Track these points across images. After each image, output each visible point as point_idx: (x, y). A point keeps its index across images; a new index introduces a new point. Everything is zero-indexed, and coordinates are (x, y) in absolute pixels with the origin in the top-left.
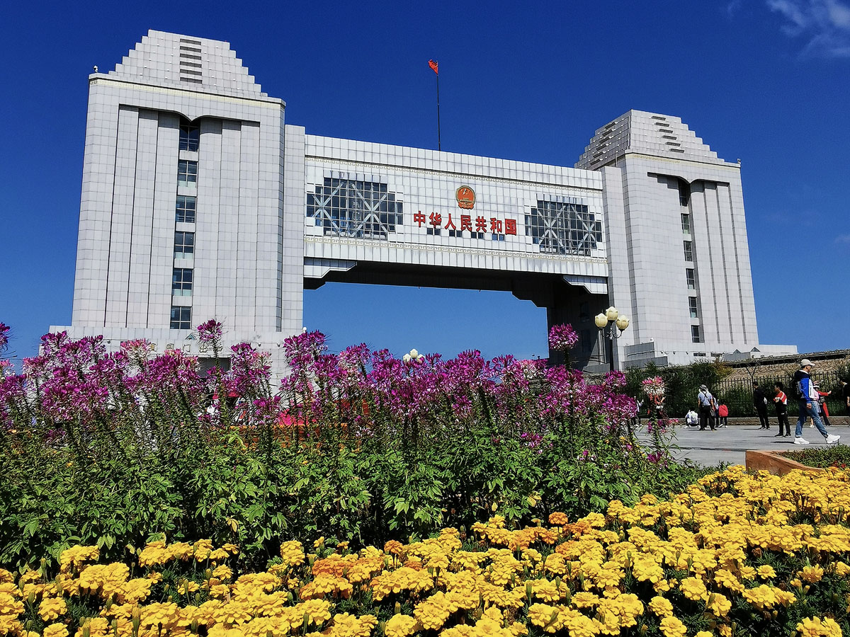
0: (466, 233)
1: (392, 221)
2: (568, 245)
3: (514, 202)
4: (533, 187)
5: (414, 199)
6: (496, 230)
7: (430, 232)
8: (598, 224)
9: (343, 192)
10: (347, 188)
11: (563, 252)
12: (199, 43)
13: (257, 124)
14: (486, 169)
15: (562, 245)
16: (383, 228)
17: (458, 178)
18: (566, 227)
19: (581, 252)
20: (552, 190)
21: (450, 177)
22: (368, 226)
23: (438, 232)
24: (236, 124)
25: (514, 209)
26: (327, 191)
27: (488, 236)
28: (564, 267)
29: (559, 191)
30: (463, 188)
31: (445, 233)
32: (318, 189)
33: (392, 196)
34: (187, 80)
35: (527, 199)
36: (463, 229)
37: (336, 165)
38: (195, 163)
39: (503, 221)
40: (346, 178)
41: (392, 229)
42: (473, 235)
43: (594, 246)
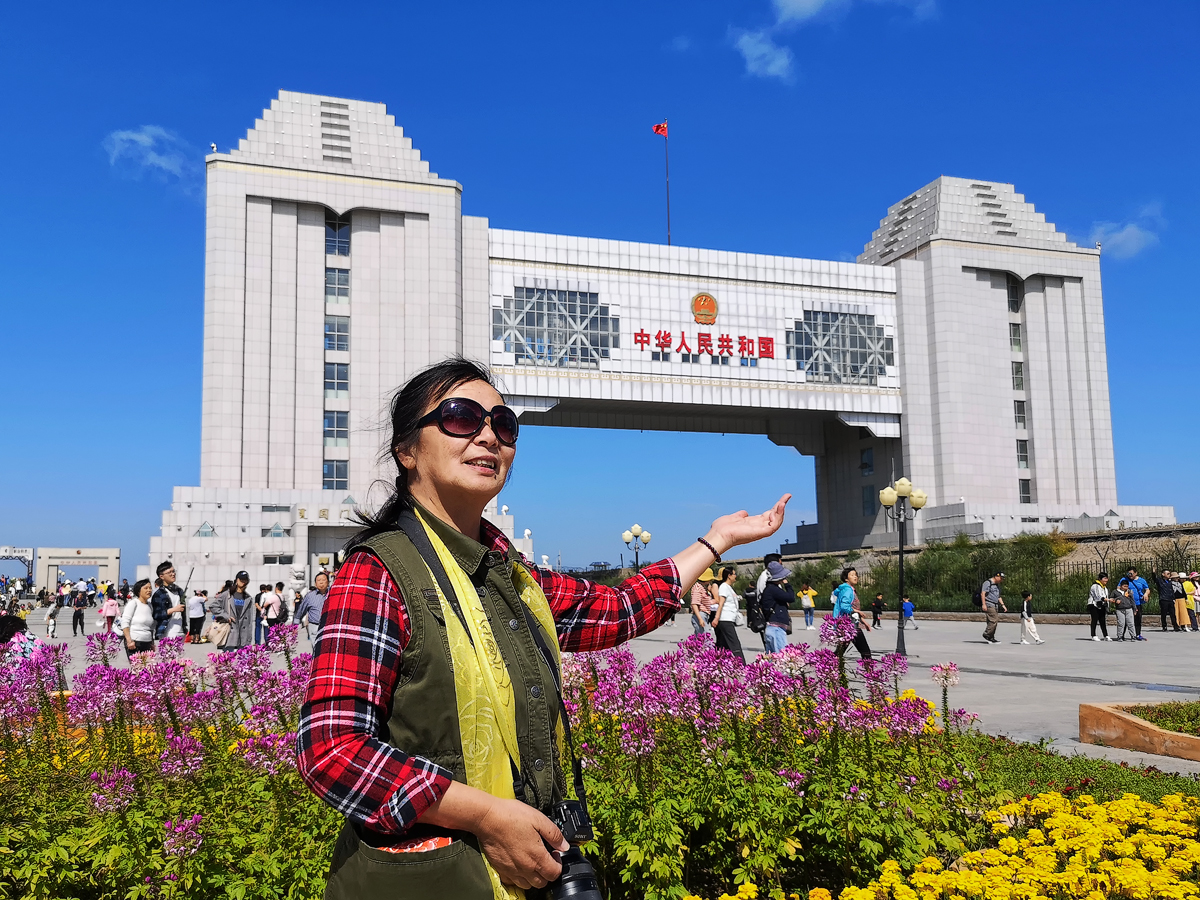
0: (705, 358)
1: (605, 343)
2: (845, 371)
3: (770, 313)
4: (797, 291)
5: (635, 313)
6: (746, 354)
7: (655, 356)
8: (890, 341)
9: (540, 305)
10: (545, 300)
11: (839, 380)
12: (346, 107)
13: (425, 216)
14: (732, 268)
15: (837, 371)
16: (594, 353)
17: (694, 282)
18: (844, 345)
19: (864, 380)
20: (825, 295)
21: (684, 281)
22: (573, 351)
23: (666, 357)
24: (398, 217)
25: (770, 324)
26: (520, 305)
27: (735, 361)
28: (839, 402)
29: (834, 296)
30: (700, 296)
31: (676, 357)
32: (507, 302)
33: (604, 310)
34: (333, 158)
35: (788, 310)
36: (701, 352)
37: (530, 269)
38: (346, 271)
39: (756, 340)
40: (543, 286)
41: (605, 354)
42: (715, 360)
43: (882, 371)
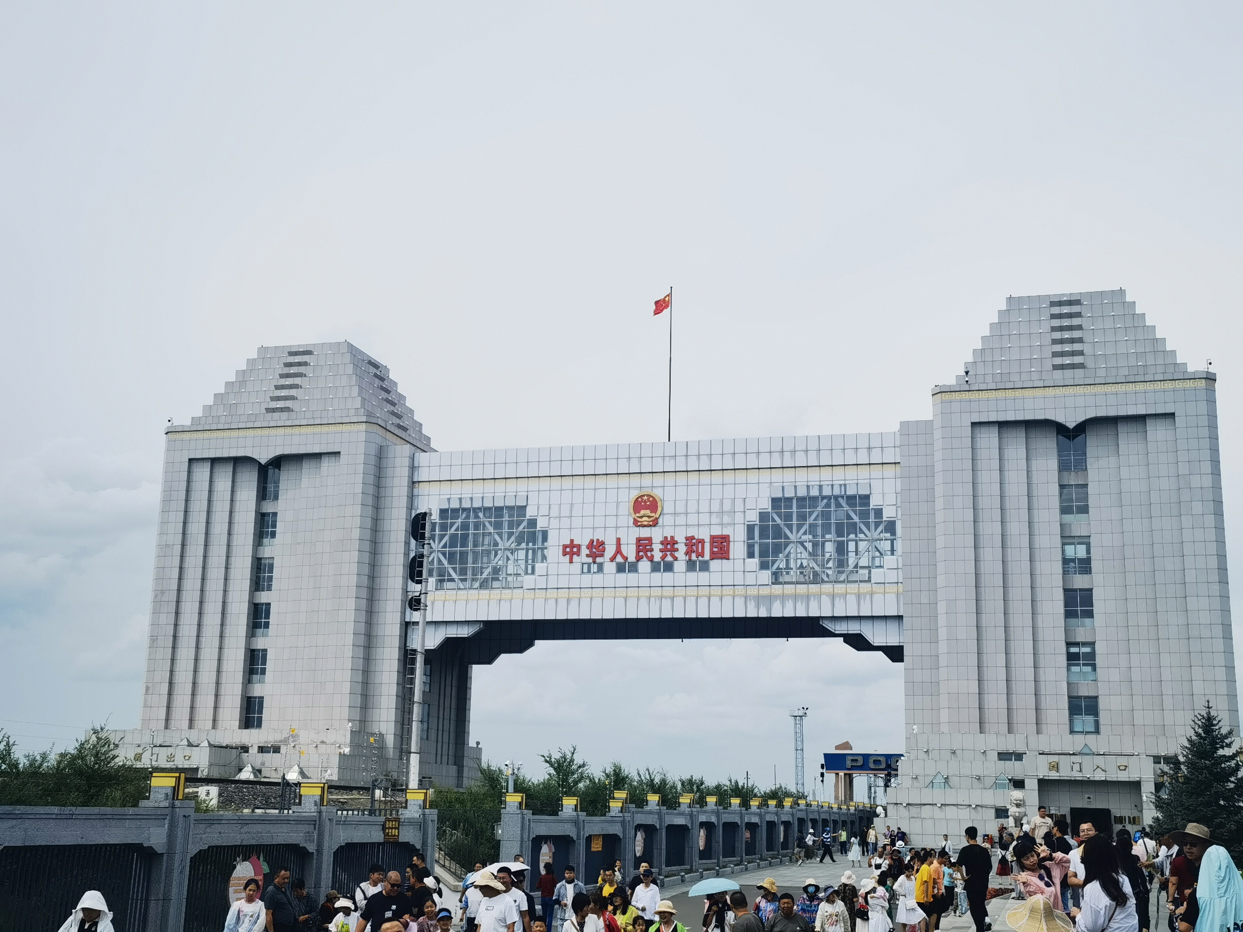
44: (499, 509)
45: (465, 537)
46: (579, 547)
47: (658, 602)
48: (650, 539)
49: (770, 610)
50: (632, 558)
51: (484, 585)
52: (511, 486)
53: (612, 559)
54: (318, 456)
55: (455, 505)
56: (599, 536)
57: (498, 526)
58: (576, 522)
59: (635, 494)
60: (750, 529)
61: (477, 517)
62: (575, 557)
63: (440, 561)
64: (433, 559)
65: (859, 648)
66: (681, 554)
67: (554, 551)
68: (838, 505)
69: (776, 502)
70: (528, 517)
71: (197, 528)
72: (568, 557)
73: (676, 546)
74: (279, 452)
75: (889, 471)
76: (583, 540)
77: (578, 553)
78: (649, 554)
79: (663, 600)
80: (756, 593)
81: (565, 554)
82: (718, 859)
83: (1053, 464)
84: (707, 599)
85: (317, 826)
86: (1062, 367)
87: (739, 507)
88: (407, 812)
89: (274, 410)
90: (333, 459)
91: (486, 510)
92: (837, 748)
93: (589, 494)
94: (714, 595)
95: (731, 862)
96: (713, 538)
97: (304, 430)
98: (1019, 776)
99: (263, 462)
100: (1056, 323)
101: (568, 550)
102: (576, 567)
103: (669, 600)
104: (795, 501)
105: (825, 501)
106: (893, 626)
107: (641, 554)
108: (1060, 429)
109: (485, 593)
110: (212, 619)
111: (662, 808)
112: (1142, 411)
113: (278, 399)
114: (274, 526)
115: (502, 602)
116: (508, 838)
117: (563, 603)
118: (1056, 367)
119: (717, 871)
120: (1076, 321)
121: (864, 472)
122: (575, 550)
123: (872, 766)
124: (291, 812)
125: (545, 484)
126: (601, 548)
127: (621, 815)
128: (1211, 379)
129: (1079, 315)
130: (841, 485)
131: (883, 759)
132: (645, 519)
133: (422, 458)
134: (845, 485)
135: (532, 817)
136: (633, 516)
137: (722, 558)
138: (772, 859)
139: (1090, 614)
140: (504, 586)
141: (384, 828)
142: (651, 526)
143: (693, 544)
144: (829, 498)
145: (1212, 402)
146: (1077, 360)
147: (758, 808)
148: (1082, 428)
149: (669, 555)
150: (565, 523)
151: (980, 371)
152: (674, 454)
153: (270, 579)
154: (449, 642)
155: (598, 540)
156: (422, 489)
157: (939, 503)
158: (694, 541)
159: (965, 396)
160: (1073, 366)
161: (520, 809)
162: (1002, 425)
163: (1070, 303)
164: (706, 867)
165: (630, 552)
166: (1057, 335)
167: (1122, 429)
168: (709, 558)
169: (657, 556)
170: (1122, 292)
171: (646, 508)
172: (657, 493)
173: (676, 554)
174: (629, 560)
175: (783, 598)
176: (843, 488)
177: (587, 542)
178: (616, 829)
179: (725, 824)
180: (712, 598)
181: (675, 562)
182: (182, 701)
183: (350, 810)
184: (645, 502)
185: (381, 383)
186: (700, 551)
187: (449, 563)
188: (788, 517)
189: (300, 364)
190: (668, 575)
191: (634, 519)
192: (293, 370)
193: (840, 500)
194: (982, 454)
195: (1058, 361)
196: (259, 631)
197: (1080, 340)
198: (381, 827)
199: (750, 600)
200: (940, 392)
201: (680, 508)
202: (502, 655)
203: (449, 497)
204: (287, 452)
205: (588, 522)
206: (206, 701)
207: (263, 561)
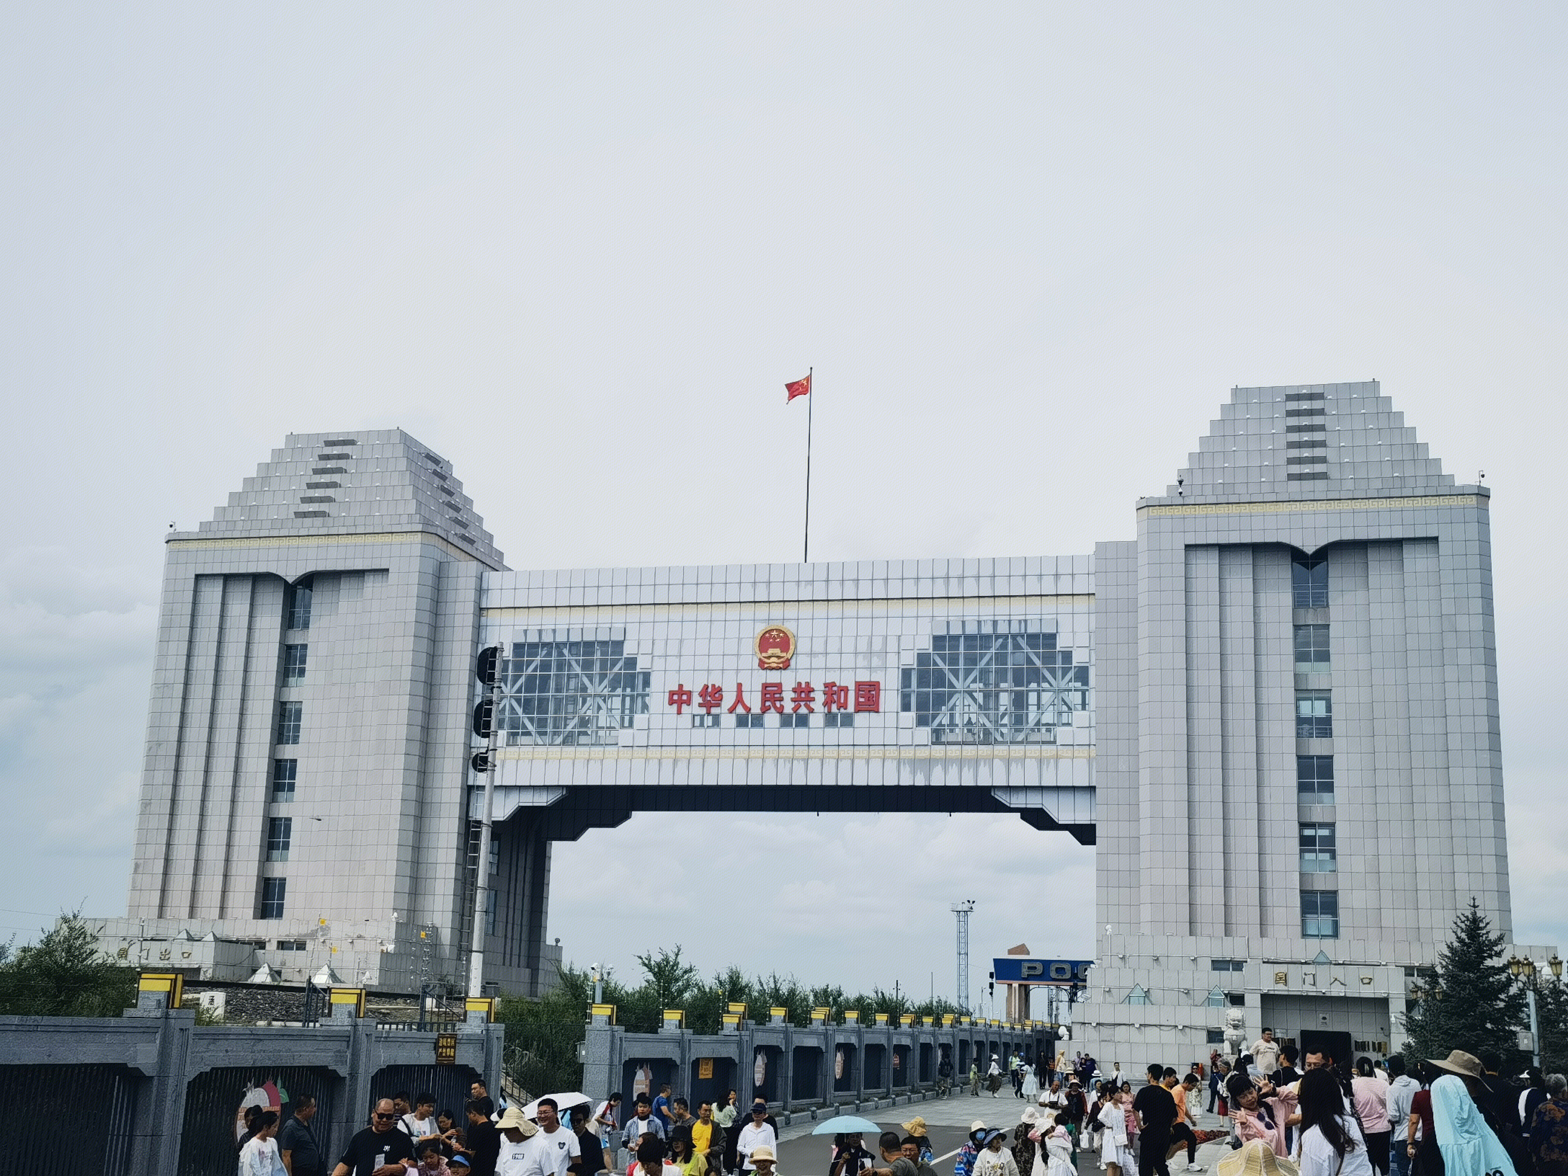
44: (589, 646)
45: (545, 680)
46: (689, 693)
47: (788, 765)
48: (779, 686)
49: (928, 777)
50: (756, 709)
51: (569, 740)
52: (605, 615)
53: (732, 710)
54: (359, 574)
55: (533, 638)
56: (715, 680)
57: (587, 666)
58: (687, 663)
59: (761, 628)
60: (906, 674)
61: (561, 654)
62: (684, 706)
63: (512, 708)
64: (505, 705)
65: (1039, 827)
66: (818, 703)
67: (657, 698)
68: (1017, 646)
69: (938, 641)
70: (625, 655)
71: (204, 663)
72: (675, 706)
73: (812, 695)
74: (311, 568)
75: (1081, 604)
76: (694, 685)
77: (689, 702)
78: (778, 704)
79: (795, 762)
80: (911, 755)
81: (671, 702)
82: (859, 1091)
83: (1286, 599)
84: (850, 762)
85: (351, 1043)
86: (1300, 477)
87: (892, 646)
88: (467, 1027)
89: (305, 515)
90: (379, 577)
91: (573, 645)
92: (1010, 952)
93: (704, 627)
94: (859, 758)
95: (874, 1095)
96: (859, 685)
97: (343, 540)
98: (1237, 990)
99: (290, 580)
100: (1294, 421)
101: (675, 697)
102: (685, 720)
103: (802, 763)
104: (962, 640)
105: (1000, 641)
106: (1082, 799)
107: (768, 704)
108: (1296, 555)
109: (569, 750)
110: (222, 777)
111: (788, 1025)
112: (1397, 534)
113: (311, 500)
114: (303, 661)
115: (591, 763)
116: (594, 1061)
117: (667, 765)
118: (1291, 477)
119: (858, 1106)
120: (1317, 420)
121: (1049, 605)
122: (685, 697)
123: (1053, 974)
124: (318, 1025)
125: (647, 614)
126: (717, 695)
127: (737, 1033)
128: (1483, 495)
129: (1321, 412)
130: (1020, 621)
131: (1067, 967)
132: (773, 659)
133: (493, 579)
134: (1026, 621)
135: (624, 1035)
136: (759, 656)
137: (869, 711)
138: (926, 1092)
139: (1329, 788)
140: (593, 742)
141: (436, 1047)
142: (780, 668)
143: (833, 692)
144: (1005, 637)
145: (1484, 523)
146: (1319, 468)
147: (910, 1027)
148: (1324, 554)
149: (803, 706)
150: (673, 663)
151: (1198, 480)
152: (811, 579)
153: (297, 728)
154: (522, 812)
155: (713, 686)
156: (492, 618)
157: (1143, 646)
158: (835, 689)
159: (1178, 511)
160: (1314, 476)
161: (610, 1024)
162: (1224, 549)
163: (1311, 397)
164: (843, 1100)
165: (754, 702)
166: (1294, 437)
167: (1373, 555)
168: (853, 711)
169: (789, 707)
170: (1375, 384)
171: (775, 646)
172: (790, 627)
173: (812, 705)
174: (753, 711)
175: (946, 762)
176: (1023, 624)
177: (699, 688)
178: (730, 1052)
179: (869, 1047)
180: (856, 761)
181: (811, 715)
182: (181, 882)
183: (394, 1023)
184: (774, 638)
185: (442, 482)
186: (842, 701)
187: (524, 712)
188: (954, 660)
189: (340, 457)
190: (801, 732)
191: (760, 660)
192: (330, 464)
193: (1019, 639)
194: (1198, 584)
195: (1295, 469)
196: (282, 795)
197: (1323, 444)
198: (433, 1045)
199: (904, 763)
200: (1146, 505)
201: (819, 647)
202: (590, 829)
203: (525, 628)
204: (321, 567)
205: (702, 663)
206: (211, 884)
207: (288, 706)
